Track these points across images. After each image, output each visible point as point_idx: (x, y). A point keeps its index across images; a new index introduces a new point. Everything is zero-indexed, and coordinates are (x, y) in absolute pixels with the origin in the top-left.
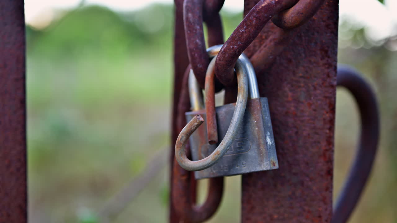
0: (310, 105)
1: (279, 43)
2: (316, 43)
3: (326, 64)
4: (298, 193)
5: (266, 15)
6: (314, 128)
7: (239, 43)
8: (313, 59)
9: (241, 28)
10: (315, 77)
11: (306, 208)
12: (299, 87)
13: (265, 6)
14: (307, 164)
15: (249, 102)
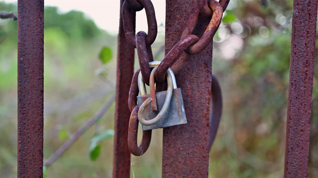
0: (199, 91)
1: (186, 60)
2: (202, 60)
3: (207, 71)
4: (193, 136)
5: (183, 48)
6: (201, 103)
7: (170, 61)
8: (200, 68)
9: (171, 54)
10: (201, 77)
11: (196, 144)
12: (193, 82)
13: (183, 44)
14: (197, 121)
15: (173, 91)
